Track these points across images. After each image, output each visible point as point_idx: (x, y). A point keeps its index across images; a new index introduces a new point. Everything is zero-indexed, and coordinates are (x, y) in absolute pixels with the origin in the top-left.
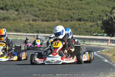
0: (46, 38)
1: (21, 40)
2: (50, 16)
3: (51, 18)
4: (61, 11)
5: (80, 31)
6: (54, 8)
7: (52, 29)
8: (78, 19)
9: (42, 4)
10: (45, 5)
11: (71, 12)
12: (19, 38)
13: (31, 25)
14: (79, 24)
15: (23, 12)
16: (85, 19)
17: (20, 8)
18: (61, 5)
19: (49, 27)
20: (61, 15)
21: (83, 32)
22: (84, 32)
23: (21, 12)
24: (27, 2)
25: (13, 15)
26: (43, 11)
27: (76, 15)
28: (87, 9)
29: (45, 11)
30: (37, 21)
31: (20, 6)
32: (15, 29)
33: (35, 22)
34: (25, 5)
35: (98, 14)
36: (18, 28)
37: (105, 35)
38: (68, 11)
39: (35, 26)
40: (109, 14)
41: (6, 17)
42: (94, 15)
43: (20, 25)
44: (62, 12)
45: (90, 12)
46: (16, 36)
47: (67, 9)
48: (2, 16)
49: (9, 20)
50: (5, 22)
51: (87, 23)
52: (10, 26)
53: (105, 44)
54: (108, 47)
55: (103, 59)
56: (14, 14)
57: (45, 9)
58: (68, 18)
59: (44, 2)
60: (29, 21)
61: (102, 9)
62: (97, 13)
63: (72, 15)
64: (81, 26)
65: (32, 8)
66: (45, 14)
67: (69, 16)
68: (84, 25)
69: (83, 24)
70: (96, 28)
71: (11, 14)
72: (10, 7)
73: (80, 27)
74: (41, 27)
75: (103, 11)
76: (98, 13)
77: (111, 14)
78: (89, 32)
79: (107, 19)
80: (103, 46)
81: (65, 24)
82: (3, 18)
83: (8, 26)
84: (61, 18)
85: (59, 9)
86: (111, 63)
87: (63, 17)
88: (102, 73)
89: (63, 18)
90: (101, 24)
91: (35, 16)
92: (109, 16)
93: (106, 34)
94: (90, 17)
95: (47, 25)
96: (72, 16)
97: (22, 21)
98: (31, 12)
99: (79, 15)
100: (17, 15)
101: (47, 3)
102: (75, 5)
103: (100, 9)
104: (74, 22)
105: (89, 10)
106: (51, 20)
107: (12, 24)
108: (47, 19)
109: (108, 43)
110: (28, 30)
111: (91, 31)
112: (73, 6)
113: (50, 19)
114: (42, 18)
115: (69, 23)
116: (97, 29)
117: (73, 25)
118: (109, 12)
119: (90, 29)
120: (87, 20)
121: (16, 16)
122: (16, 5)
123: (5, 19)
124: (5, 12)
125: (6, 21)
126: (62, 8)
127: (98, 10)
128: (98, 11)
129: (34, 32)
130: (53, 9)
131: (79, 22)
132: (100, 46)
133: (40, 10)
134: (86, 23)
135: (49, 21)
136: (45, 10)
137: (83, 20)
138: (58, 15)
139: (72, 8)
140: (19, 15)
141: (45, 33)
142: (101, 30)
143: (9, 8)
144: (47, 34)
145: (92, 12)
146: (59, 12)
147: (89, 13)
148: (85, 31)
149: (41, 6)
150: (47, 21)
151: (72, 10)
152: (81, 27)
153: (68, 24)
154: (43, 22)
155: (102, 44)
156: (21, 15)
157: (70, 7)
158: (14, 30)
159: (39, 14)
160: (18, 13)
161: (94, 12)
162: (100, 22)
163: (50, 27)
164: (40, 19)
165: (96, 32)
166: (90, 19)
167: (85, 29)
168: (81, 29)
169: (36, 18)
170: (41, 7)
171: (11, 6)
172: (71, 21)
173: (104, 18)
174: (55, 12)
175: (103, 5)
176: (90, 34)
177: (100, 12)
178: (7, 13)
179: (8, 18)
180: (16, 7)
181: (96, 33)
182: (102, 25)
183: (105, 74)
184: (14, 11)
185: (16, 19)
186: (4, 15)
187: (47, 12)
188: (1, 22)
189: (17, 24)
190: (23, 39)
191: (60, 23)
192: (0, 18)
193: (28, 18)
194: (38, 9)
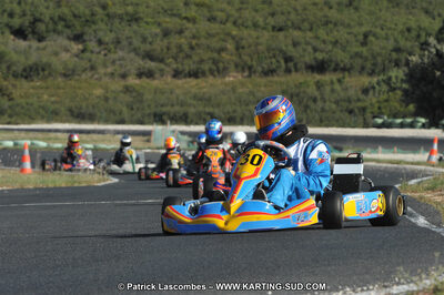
0: (190, 139)
1: (95, 150)
2: (206, 56)
3: (210, 61)
4: (248, 35)
5: (323, 110)
6: (223, 26)
7: (212, 106)
8: (314, 63)
9: (175, 12)
10: (184, 15)
11: (286, 37)
12: (87, 142)
13: (134, 90)
14: (319, 85)
15: (100, 42)
17: (89, 30)
18: (247, 14)
20: (248, 51)
21: (334, 112)
22: (338, 115)
23: (92, 45)
24: (114, 4)
25: (65, 56)
26: (177, 36)
27: (305, 50)
28: (349, 26)
29: (186, 37)
30: (157, 75)
31: (90, 21)
32: (71, 110)
33: (148, 80)
34: (108, 15)
35: (391, 44)
36: (84, 105)
37: (420, 124)
38: (276, 34)
39: (148, 96)
40: (432, 40)
41: (36, 64)
42: (376, 49)
43: (90, 95)
44: (250, 41)
45: (361, 38)
47: (270, 28)
48: (22, 59)
49: (50, 74)
50: (32, 84)
51: (347, 79)
52: (53, 99)
53: (422, 156)
54: (432, 168)
55: (411, 215)
56: (67, 50)
57: (187, 29)
58: (274, 60)
59: (182, 5)
60: (124, 76)
61: (404, 24)
62: (387, 39)
63: (290, 48)
64: (327, 89)
65: (135, 27)
66: (186, 48)
67: (277, 52)
68: (337, 87)
69: (332, 83)
70: (385, 97)
71: (56, 54)
72: (51, 26)
73: (322, 94)
74: (173, 97)
75: (409, 30)
76: (392, 41)
77: (440, 40)
78: (356, 110)
80: (412, 163)
81: (265, 86)
82: (25, 70)
83: (45, 97)
84: (249, 63)
85: (240, 30)
86: (438, 230)
87: (256, 56)
88: (402, 269)
89: (254, 63)
90: (403, 81)
91: (149, 56)
93: (423, 120)
94: (357, 55)
95: (193, 90)
96: (289, 54)
97: (99, 79)
98: (130, 44)
99: (315, 50)
101: (194, 7)
102: (300, 12)
103: (396, 25)
104: (297, 77)
105: (356, 30)
106: (212, 73)
107: (62, 91)
108: (193, 67)
109: (431, 153)
110: (120, 114)
111: (364, 109)
112: (293, 16)
113: (206, 67)
114: (175, 66)
116: (387, 101)
117: (296, 86)
118: (434, 33)
119: (359, 100)
120: (348, 66)
121: (76, 59)
122: (75, 16)
123: (30, 72)
124: (30, 47)
125: (36, 79)
126: (250, 23)
127: (390, 29)
128: (390, 32)
129: (146, 120)
130: (215, 27)
131: (318, 77)
132: (400, 166)
133: (166, 34)
134: (344, 78)
135: (204, 74)
136: (187, 33)
137: (333, 65)
138: (234, 51)
139: (289, 23)
140: (87, 55)
141: (189, 120)
142: (404, 105)
143: (47, 31)
144: (197, 124)
145: (366, 36)
146: (242, 39)
147: (357, 41)
148: (341, 111)
149: (168, 19)
150: (195, 74)
151: (291, 30)
152: (327, 97)
153: (276, 83)
154: (179, 79)
155: (410, 157)
156: (94, 57)
157: (280, 20)
158: (68, 113)
159: (162, 50)
160: (81, 47)
161: (374, 35)
162: (397, 74)
163: (207, 96)
164: (167, 69)
165: (383, 114)
166: (359, 61)
167: (343, 104)
168: (328, 103)
169: (152, 65)
170: (171, 23)
171: (55, 23)
172: (288, 71)
173: (410, 58)
174: (224, 40)
175: (407, 7)
176: (361, 120)
177: (396, 33)
178: (38, 49)
179: (43, 70)
180: (73, 25)
182: (405, 86)
184: (66, 42)
185: (74, 71)
186: (27, 58)
187: (194, 42)
188: (18, 83)
189: (80, 88)
190: (102, 146)
191: (244, 80)
192: (14, 68)
193: (121, 66)
194: (158, 30)
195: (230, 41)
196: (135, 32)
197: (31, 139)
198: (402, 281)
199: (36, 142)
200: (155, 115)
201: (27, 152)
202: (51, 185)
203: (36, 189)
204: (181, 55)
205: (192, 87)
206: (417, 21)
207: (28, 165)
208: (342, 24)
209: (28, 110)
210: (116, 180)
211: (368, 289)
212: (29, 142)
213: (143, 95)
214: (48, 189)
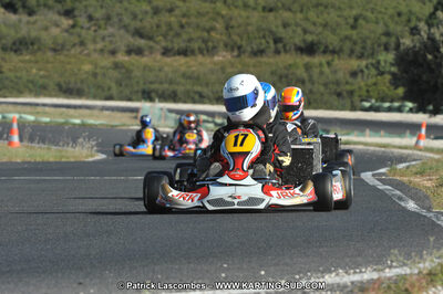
1: (83, 125)
2: (196, 34)
3: (200, 41)
4: (239, 15)
6: (213, 5)
7: (201, 85)
8: (302, 45)
11: (276, 18)
12: (75, 117)
13: (123, 67)
14: (308, 67)
15: (90, 18)
16: (331, 48)
17: (80, 5)
19: (190, 78)
20: (237, 31)
21: (322, 94)
22: (326, 97)
23: (82, 20)
25: (55, 31)
26: (167, 14)
27: (294, 31)
28: (340, 8)
29: (176, 16)
30: (146, 53)
32: (59, 86)
33: (137, 58)
35: (380, 29)
36: (73, 80)
37: (407, 109)
38: (266, 14)
39: (137, 73)
40: (422, 26)
41: (24, 38)
42: (366, 33)
43: (79, 70)
44: (240, 21)
45: (351, 21)
46: (64, 109)
47: (260, 9)
48: (12, 32)
49: (39, 49)
50: (21, 58)
51: (336, 62)
52: (42, 73)
53: (409, 140)
54: (420, 153)
55: (400, 198)
56: (57, 26)
57: (177, 7)
58: (263, 41)
60: (113, 53)
61: (395, 7)
62: (377, 23)
63: (281, 29)
64: (316, 71)
65: (126, 3)
66: (176, 27)
67: (267, 33)
68: (326, 69)
69: (321, 65)
70: (374, 80)
71: (46, 29)
73: (310, 77)
74: (162, 75)
75: (399, 14)
76: (381, 24)
77: (430, 25)
78: (345, 93)
79: (415, 47)
80: (400, 147)
81: (254, 66)
82: (14, 43)
83: (34, 71)
84: (239, 42)
85: (230, 9)
86: (429, 215)
87: (245, 36)
88: (396, 252)
89: (244, 43)
90: (392, 65)
91: (139, 33)
92: (422, 33)
93: (410, 105)
94: (347, 38)
95: (183, 69)
96: (279, 35)
97: (88, 55)
98: (120, 20)
99: (305, 31)
100: (67, 31)
103: (386, 9)
104: (287, 59)
105: (346, 13)
106: (201, 51)
107: (50, 66)
108: (183, 45)
109: (419, 137)
110: (109, 89)
111: (351, 93)
113: (195, 45)
114: (164, 44)
115: (269, 60)
116: (375, 84)
117: (285, 68)
118: (424, 18)
119: (347, 83)
120: (337, 49)
121: (66, 34)
123: (20, 46)
124: (20, 21)
125: (24, 52)
126: (240, 3)
127: (380, 12)
128: (380, 16)
129: (134, 96)
130: (206, 6)
131: (306, 59)
132: (387, 150)
133: (156, 11)
134: (333, 60)
135: (193, 52)
136: (177, 12)
137: (322, 48)
138: (225, 31)
139: (280, 5)
140: (77, 30)
141: (177, 99)
142: (392, 88)
143: (38, 5)
144: (185, 102)
145: (356, 19)
146: (231, 19)
147: (347, 24)
148: (330, 94)
150: (184, 53)
151: (281, 12)
152: (315, 77)
153: (265, 63)
154: (169, 56)
155: (397, 141)
156: (84, 32)
157: (270, 1)
158: (56, 88)
159: (152, 28)
160: (71, 22)
161: (365, 19)
162: (386, 59)
163: (196, 75)
164: (158, 47)
165: (371, 97)
166: (348, 45)
167: (331, 86)
168: (316, 85)
169: (142, 42)
172: (277, 52)
173: (402, 41)
174: (214, 20)
176: (348, 103)
177: (386, 17)
178: (28, 23)
179: (32, 44)
180: (65, 1)
181: (373, 101)
182: (394, 69)
183: (408, 256)
184: (56, 17)
185: (63, 46)
186: (17, 32)
187: (184, 21)
188: (7, 56)
189: (69, 63)
190: (91, 121)
191: (233, 60)
192: (4, 41)
193: (111, 42)
194: (148, 8)
195: (220, 20)
196: (126, 9)
197: (19, 113)
198: (394, 264)
199: (24, 116)
200: (144, 92)
201: (15, 126)
202: (38, 159)
203: (24, 163)
204: (171, 33)
205: (181, 65)
206: (407, 5)
207: (16, 138)
208: (333, 6)
209: (17, 84)
210: (103, 156)
211: (361, 272)
212: (17, 116)
213: (132, 71)
214: (36, 163)
